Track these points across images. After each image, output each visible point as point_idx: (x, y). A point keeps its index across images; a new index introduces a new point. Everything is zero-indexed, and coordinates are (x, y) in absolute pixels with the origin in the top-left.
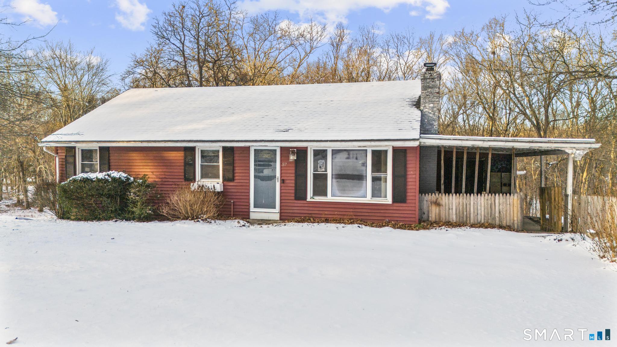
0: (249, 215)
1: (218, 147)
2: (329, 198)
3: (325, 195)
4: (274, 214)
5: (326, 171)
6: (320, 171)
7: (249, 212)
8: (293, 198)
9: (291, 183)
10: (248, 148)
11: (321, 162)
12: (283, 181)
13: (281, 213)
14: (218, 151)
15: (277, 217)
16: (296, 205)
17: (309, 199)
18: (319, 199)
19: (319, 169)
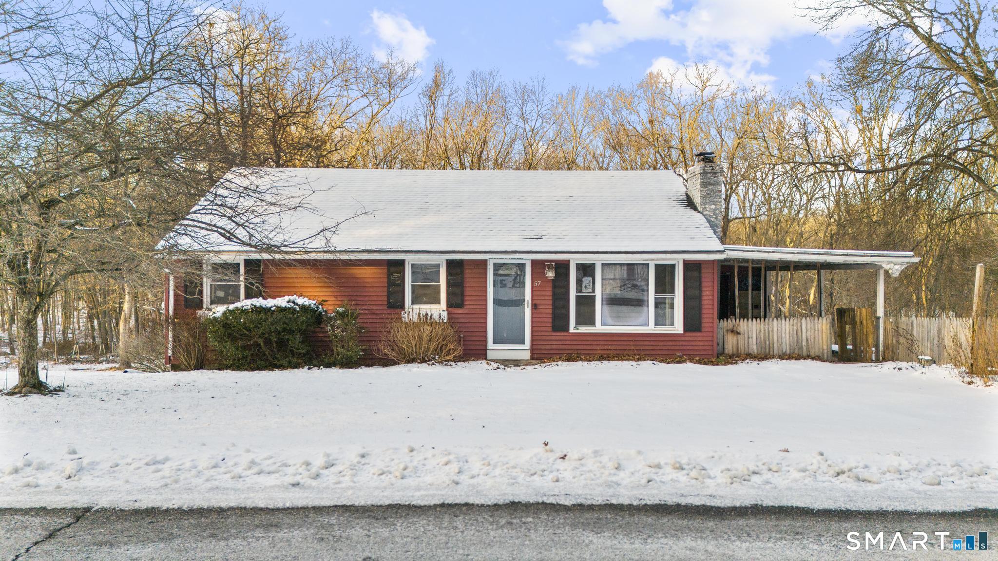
0: (486, 354)
1: (439, 259)
2: (599, 327)
3: (593, 323)
4: (523, 351)
5: (594, 291)
6: (586, 292)
7: (486, 350)
8: (550, 329)
9: (547, 308)
10: (485, 262)
11: (587, 280)
12: (535, 307)
13: (532, 350)
14: (439, 266)
15: (526, 355)
16: (553, 338)
17: (571, 330)
18: (584, 329)
19: (584, 290)
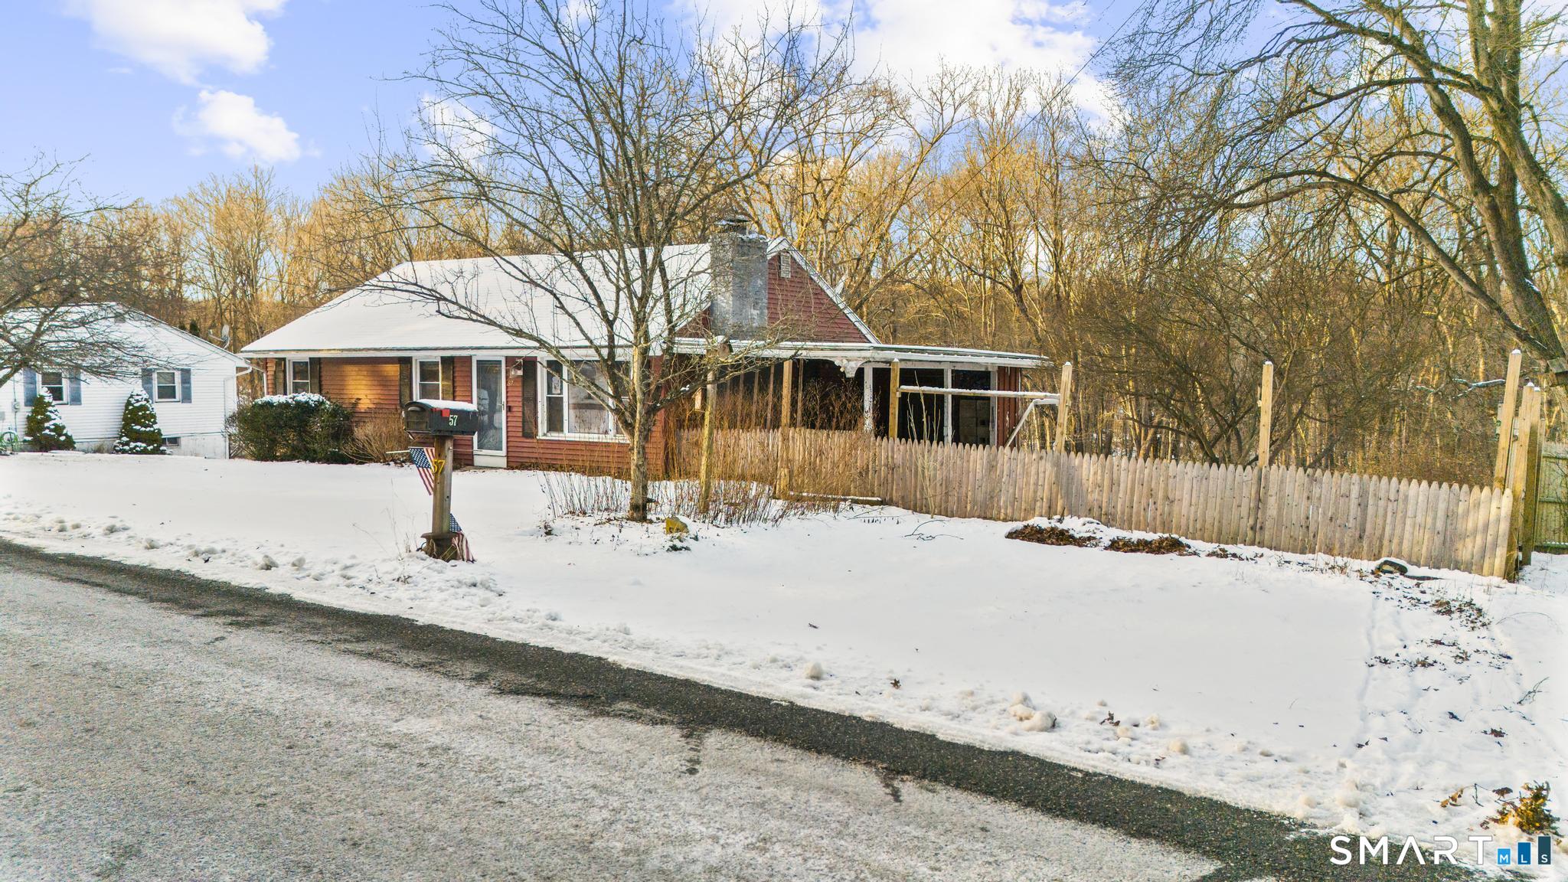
0: (472, 460)
1: (435, 357)
2: (567, 435)
3: (562, 430)
4: (499, 458)
5: (561, 393)
6: (556, 393)
7: (472, 455)
8: (520, 434)
9: (518, 411)
10: (470, 357)
11: (555, 380)
12: (509, 409)
13: (508, 457)
14: (436, 364)
15: (503, 462)
16: (525, 445)
17: (540, 436)
18: (554, 436)
19: (554, 391)
